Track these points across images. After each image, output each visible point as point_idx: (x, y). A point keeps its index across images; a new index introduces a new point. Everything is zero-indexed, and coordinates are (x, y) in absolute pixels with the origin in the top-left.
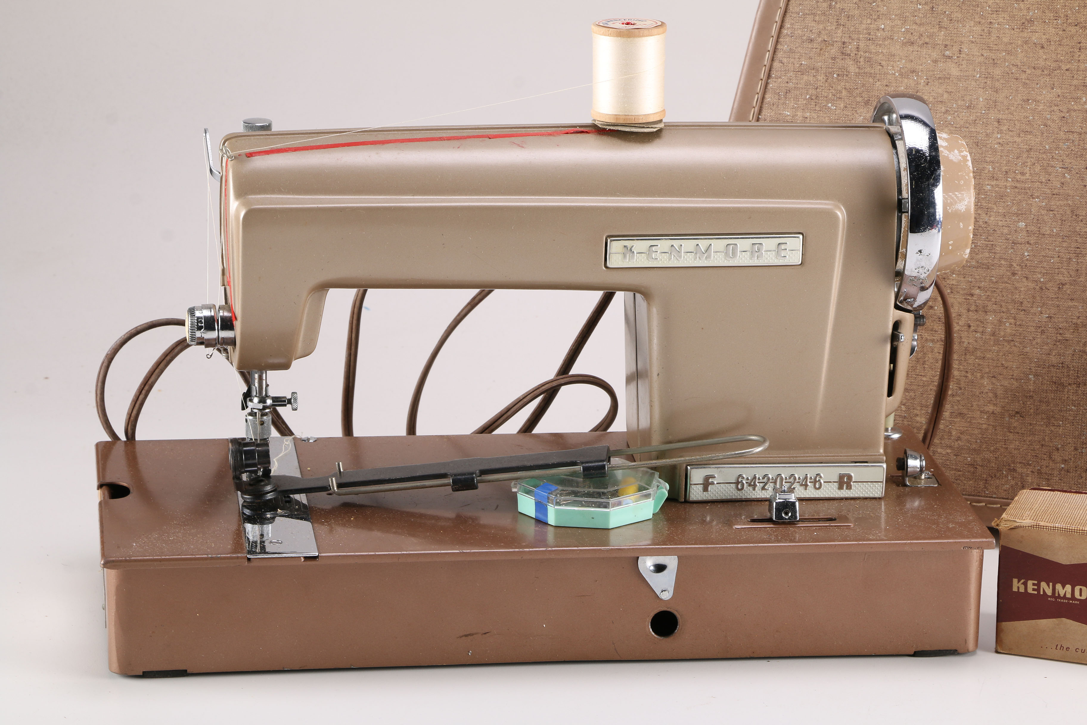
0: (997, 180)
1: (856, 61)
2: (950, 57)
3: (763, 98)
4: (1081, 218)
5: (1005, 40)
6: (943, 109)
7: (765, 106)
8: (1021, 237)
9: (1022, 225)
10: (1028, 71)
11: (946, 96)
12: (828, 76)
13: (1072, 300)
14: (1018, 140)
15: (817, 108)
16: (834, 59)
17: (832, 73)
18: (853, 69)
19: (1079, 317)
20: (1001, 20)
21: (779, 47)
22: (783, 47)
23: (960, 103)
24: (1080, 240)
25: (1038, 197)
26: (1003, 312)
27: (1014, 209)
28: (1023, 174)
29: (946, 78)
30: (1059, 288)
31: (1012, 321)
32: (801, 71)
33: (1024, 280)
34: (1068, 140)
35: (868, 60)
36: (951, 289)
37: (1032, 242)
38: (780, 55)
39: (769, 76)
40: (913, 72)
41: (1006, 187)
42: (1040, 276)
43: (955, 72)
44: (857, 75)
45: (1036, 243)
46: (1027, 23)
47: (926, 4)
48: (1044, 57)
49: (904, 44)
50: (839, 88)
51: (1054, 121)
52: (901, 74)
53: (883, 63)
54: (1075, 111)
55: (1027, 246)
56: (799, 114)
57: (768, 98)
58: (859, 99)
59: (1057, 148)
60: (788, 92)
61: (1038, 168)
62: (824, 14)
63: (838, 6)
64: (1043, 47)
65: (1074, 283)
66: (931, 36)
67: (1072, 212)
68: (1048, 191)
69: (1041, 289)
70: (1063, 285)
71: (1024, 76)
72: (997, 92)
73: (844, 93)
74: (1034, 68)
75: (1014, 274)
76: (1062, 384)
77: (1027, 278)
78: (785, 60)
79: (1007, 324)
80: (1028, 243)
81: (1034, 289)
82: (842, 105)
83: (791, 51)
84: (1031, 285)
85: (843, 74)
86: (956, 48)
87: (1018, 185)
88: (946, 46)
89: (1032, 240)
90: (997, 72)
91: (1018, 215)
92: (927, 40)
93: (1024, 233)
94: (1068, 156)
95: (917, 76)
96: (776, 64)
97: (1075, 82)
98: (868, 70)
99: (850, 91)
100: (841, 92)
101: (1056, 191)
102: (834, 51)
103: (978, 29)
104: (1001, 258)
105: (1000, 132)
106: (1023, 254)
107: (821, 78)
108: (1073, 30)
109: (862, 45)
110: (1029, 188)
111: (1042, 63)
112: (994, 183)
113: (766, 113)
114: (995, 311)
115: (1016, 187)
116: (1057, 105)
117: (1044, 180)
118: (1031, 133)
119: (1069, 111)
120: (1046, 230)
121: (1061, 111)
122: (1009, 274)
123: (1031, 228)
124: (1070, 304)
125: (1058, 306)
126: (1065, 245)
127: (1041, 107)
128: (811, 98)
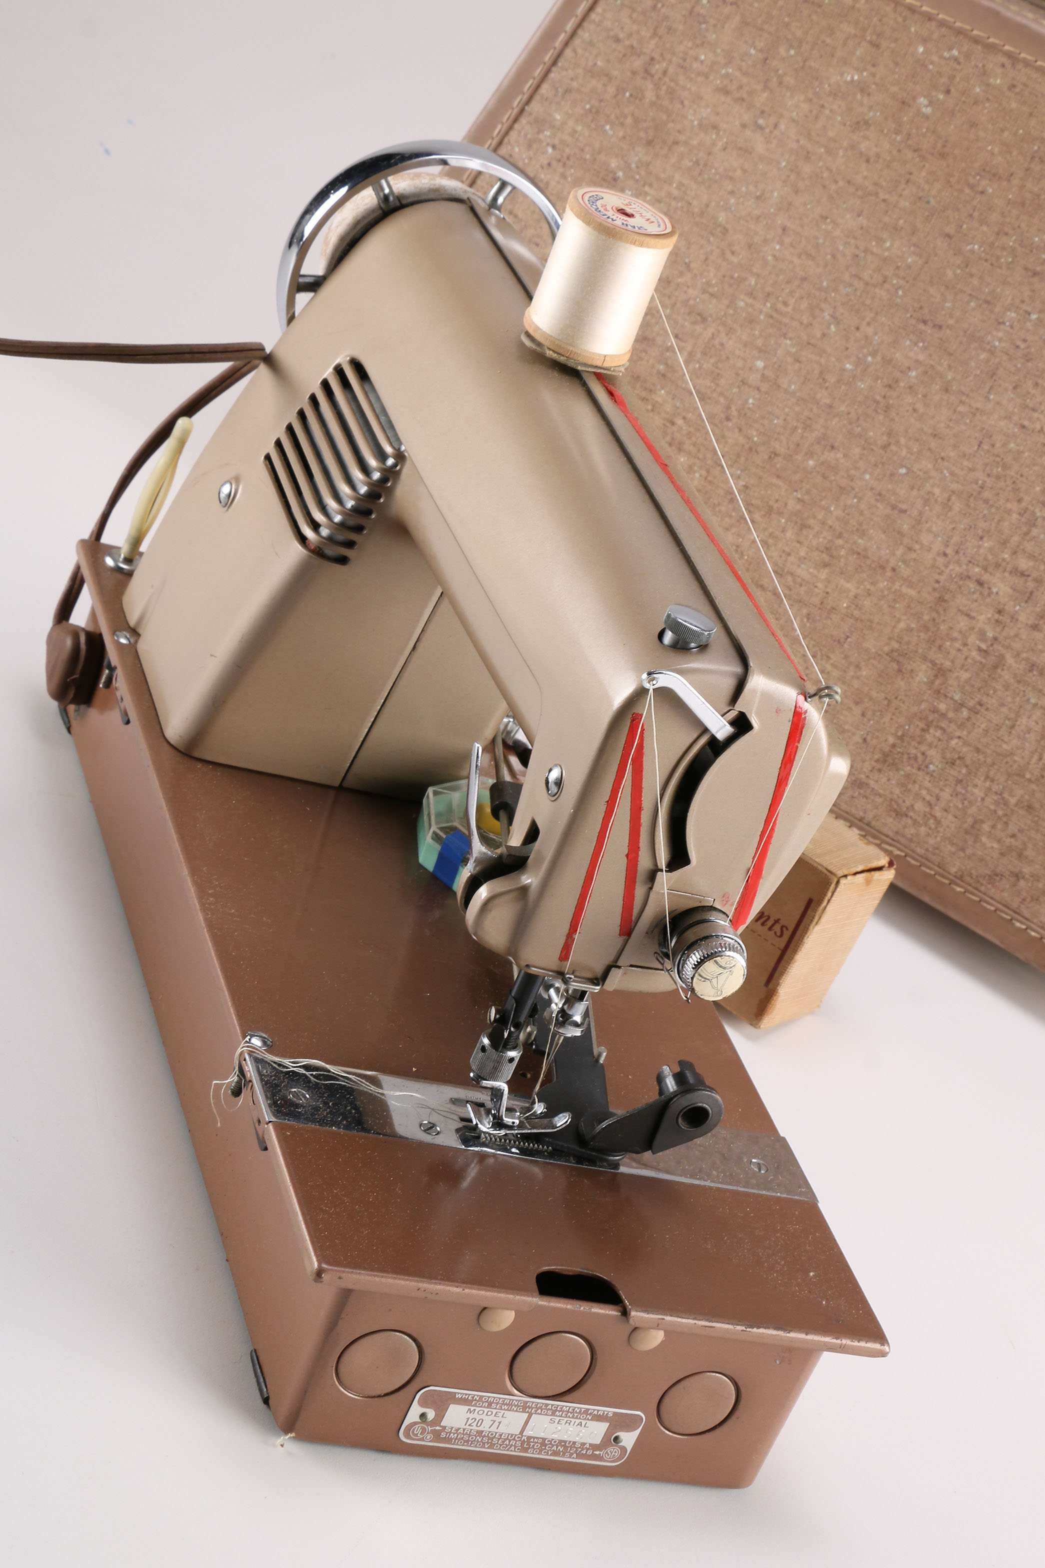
0: (755, 298)
1: (657, 87)
2: (761, 128)
3: (538, 87)
4: (827, 384)
5: (831, 134)
6: (730, 188)
7: (537, 97)
8: (753, 378)
9: (760, 364)
10: (841, 183)
11: (739, 173)
12: (620, 91)
13: (778, 477)
14: (797, 261)
15: (593, 125)
16: (634, 73)
17: (625, 90)
18: (650, 95)
19: (777, 501)
20: (835, 107)
21: (580, 32)
22: (584, 35)
23: (751, 188)
24: (815, 410)
25: (791, 339)
26: (698, 458)
27: (759, 342)
28: (785, 304)
29: (746, 151)
30: (770, 457)
31: (704, 473)
32: (592, 72)
33: (737, 431)
34: (851, 285)
35: (671, 92)
36: (654, 406)
37: (763, 389)
38: (577, 42)
39: (554, 63)
40: (715, 127)
41: (761, 312)
42: (755, 433)
43: (760, 148)
44: (653, 104)
45: (766, 393)
46: (862, 124)
47: (761, 51)
48: (865, 173)
49: (718, 90)
50: (626, 111)
51: (844, 256)
52: (700, 125)
53: (686, 103)
54: (872, 253)
55: (756, 392)
56: (571, 123)
57: (545, 89)
58: (642, 134)
59: (835, 290)
60: (568, 91)
61: (804, 305)
62: (644, 13)
63: (663, 10)
64: (868, 161)
65: (789, 458)
66: (751, 93)
67: (821, 373)
68: (805, 337)
69: (751, 449)
70: (776, 455)
71: (833, 187)
72: (796, 192)
73: (629, 120)
74: (849, 182)
75: (728, 419)
77: (740, 430)
78: (580, 51)
79: (697, 475)
80: (758, 389)
81: (743, 446)
82: (621, 134)
83: (591, 43)
84: (742, 440)
85: (638, 96)
86: (772, 120)
87: (775, 315)
88: (763, 112)
89: (765, 387)
90: (807, 169)
91: (760, 350)
92: (745, 96)
93: (759, 376)
94: (843, 304)
95: (717, 134)
96: (568, 52)
97: (886, 219)
98: (666, 103)
99: (636, 120)
100: (626, 117)
101: (812, 341)
102: (637, 63)
103: (806, 107)
104: (721, 394)
105: (781, 243)
106: (747, 400)
107: (611, 90)
108: (909, 154)
109: (671, 70)
110: (785, 325)
111: (859, 179)
112: (750, 301)
113: (536, 107)
114: (689, 454)
115: (771, 317)
116: (855, 238)
117: (805, 322)
118: (813, 258)
119: (866, 251)
120: (784, 382)
121: (857, 247)
122: (723, 416)
123: (769, 373)
124: (775, 481)
125: (760, 478)
126: (797, 409)
127: (837, 233)
128: (590, 110)
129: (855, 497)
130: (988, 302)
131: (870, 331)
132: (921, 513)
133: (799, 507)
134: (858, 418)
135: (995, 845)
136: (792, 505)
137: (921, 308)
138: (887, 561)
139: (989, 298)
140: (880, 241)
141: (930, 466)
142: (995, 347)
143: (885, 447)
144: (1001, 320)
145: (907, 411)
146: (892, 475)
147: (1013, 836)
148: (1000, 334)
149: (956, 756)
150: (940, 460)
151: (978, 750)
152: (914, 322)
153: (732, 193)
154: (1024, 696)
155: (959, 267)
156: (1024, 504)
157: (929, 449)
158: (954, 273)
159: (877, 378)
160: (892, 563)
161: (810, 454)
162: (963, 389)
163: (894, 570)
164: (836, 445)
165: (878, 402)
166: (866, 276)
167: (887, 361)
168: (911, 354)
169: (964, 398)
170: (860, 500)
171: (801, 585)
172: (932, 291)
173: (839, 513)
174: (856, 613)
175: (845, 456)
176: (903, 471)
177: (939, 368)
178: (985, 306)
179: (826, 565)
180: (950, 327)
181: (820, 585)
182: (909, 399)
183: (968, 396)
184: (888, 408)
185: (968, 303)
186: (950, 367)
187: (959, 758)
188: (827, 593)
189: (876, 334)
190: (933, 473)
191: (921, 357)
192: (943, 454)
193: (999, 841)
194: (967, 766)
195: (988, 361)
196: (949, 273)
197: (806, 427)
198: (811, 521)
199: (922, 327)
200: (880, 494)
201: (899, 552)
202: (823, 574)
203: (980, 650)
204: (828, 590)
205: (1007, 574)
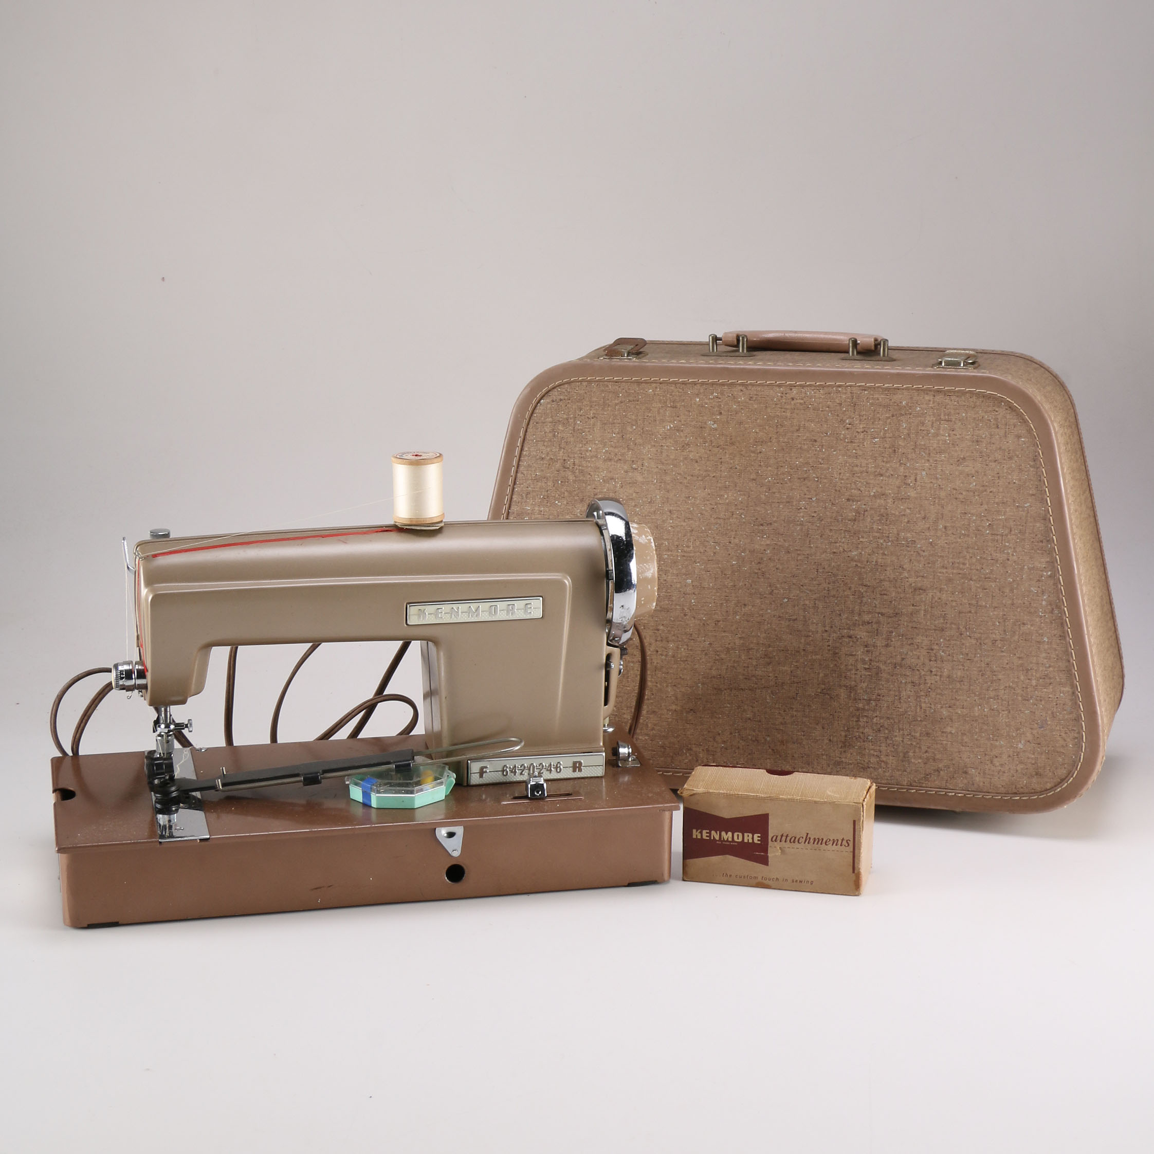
0: (671, 551)
1: (574, 472)
2: (636, 469)
3: (511, 498)
4: (728, 576)
5: (672, 457)
6: (633, 504)
7: (513, 503)
8: (689, 590)
9: (689, 581)
10: (688, 478)
11: (634, 495)
12: (555, 482)
13: (724, 631)
14: (684, 524)
15: (549, 504)
16: (558, 471)
17: (557, 481)
18: (571, 478)
19: (729, 644)
20: (668, 444)
21: (521, 463)
22: (524, 463)
23: (644, 499)
24: (728, 591)
25: (699, 562)
26: (680, 641)
27: (684, 571)
28: (688, 547)
29: (634, 483)
30: (716, 624)
31: (685, 647)
32: (537, 479)
33: (692, 619)
34: (717, 524)
35: (582, 472)
36: (644, 626)
37: (696, 593)
38: (521, 468)
39: (515, 483)
40: (612, 479)
42: (702, 616)
43: (640, 479)
44: (575, 481)
45: (699, 594)
46: (685, 446)
47: (618, 433)
48: (698, 468)
49: (605, 460)
50: (563, 490)
51: (707, 511)
52: (604, 481)
53: (592, 473)
54: (720, 504)
55: (694, 595)
56: (536, 508)
57: (515, 498)
58: (576, 498)
59: (710, 529)
60: (528, 493)
61: (698, 543)
62: (550, 441)
63: (559, 435)
64: (697, 462)
65: (725, 620)
66: (623, 455)
67: (722, 572)
68: (705, 558)
69: (704, 624)
70: (718, 621)
71: (685, 481)
72: (668, 492)
73: (566, 494)
74: (692, 476)
75: (685, 615)
76: (720, 690)
77: (694, 618)
78: (525, 472)
79: (682, 649)
80: (694, 593)
81: (699, 624)
82: (565, 503)
83: (529, 466)
84: (698, 622)
85: (565, 481)
86: (639, 463)
87: (685, 554)
88: (633, 461)
89: (697, 592)
90: (668, 478)
91: (686, 575)
92: (620, 458)
93: (691, 587)
94: (717, 534)
95: (615, 482)
96: (519, 475)
97: (719, 485)
98: (581, 478)
99: (570, 492)
100: (564, 493)
101: (710, 558)
102: (558, 465)
103: (653, 450)
104: (676, 604)
105: (672, 519)
106: (691, 601)
107: (550, 483)
108: (716, 450)
109: (577, 461)
110: (693, 557)
111: (696, 472)
112: (670, 553)
113: (514, 508)
114: (673, 641)
115: (684, 556)
116: (708, 500)
117: (702, 551)
118: (692, 519)
119: (716, 504)
120: (705, 585)
121: (711, 504)
122: (682, 615)
123: (695, 583)
124: (724, 634)
125: (716, 636)
126: (718, 594)
127: (698, 502)
128: (544, 498)
129: (768, 623)
130: (789, 502)
131: (737, 541)
132: (804, 617)
133: (742, 641)
134: (751, 585)
135: (920, 761)
136: (738, 642)
137: (757, 519)
138: (799, 647)
139: (788, 500)
140: (721, 496)
141: (798, 592)
142: (802, 521)
143: (771, 593)
144: (799, 508)
145: (774, 571)
146: (781, 604)
147: (926, 752)
148: (802, 514)
149: (879, 726)
150: (801, 587)
151: (888, 718)
152: (756, 527)
153: (635, 506)
154: (898, 681)
155: (766, 492)
156: (853, 589)
157: (794, 584)
158: (765, 495)
159: (752, 562)
160: (802, 647)
161: (735, 613)
162: (796, 548)
163: (804, 650)
164: (746, 602)
165: (757, 573)
166: (722, 515)
167: (752, 552)
168: (763, 543)
169: (799, 552)
170: (771, 624)
171: (761, 679)
172: (758, 509)
173: (764, 635)
174: (796, 680)
175: (753, 606)
176: (786, 600)
177: (780, 543)
178: (788, 504)
179: (769, 664)
180: (775, 522)
181: (770, 675)
182: (771, 565)
183: (800, 550)
184: (763, 573)
185: (779, 507)
186: (784, 540)
187: (881, 726)
188: (776, 677)
189: (740, 541)
190: (802, 595)
191: (768, 542)
192: (801, 583)
193: (920, 758)
194: (887, 729)
195: (802, 529)
196: (763, 497)
197: (727, 601)
198: (752, 646)
199: (761, 528)
200: (780, 617)
201: (803, 641)
202: (770, 668)
203: (866, 669)
204: (776, 675)
205: (861, 627)
